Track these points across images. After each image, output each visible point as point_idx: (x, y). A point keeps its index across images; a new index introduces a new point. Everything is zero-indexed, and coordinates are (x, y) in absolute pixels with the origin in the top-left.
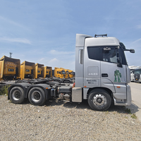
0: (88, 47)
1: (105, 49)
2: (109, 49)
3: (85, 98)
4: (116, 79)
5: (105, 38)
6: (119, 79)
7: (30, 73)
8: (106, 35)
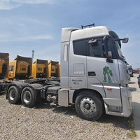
0: (74, 41)
1: (90, 42)
2: (95, 41)
3: (71, 102)
4: (105, 78)
5: (92, 28)
6: (109, 79)
7: (42, 71)
8: (93, 25)
